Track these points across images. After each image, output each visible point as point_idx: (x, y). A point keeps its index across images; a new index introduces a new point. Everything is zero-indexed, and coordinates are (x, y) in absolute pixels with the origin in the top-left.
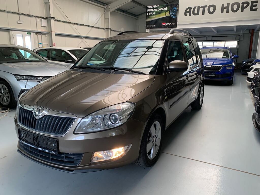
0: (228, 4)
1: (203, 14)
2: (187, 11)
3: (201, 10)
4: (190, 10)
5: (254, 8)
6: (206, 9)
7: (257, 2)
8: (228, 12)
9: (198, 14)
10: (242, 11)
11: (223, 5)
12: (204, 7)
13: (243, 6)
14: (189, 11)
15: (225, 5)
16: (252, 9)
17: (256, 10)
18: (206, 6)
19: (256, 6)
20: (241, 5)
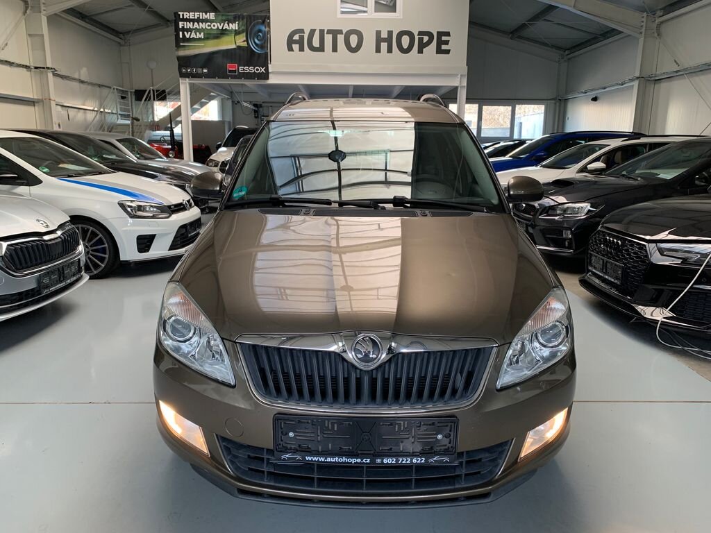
0: (390, 33)
1: (335, 49)
2: (294, 38)
3: (328, 39)
4: (302, 38)
5: (444, 47)
6: (341, 38)
7: (448, 34)
8: (390, 50)
9: (321, 49)
10: (420, 51)
11: (378, 33)
12: (335, 33)
13: (421, 40)
14: (298, 38)
15: (384, 35)
16: (439, 51)
17: (447, 52)
18: (340, 32)
19: (447, 43)
20: (417, 38)
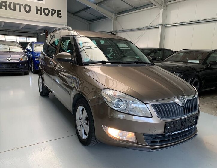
0: (41, 8)
1: (20, 11)
2: (3, 4)
3: (17, 7)
4: (6, 5)
5: (59, 15)
6: (22, 7)
7: (61, 11)
8: (41, 14)
9: (14, 10)
10: (52, 16)
11: (37, 7)
12: (20, 5)
13: (52, 12)
14: (4, 4)
15: (39, 8)
16: (58, 16)
17: (61, 17)
18: (22, 5)
19: (60, 14)
20: (50, 11)
